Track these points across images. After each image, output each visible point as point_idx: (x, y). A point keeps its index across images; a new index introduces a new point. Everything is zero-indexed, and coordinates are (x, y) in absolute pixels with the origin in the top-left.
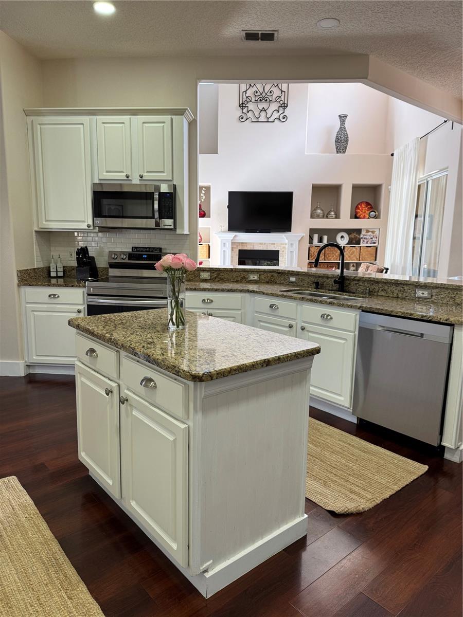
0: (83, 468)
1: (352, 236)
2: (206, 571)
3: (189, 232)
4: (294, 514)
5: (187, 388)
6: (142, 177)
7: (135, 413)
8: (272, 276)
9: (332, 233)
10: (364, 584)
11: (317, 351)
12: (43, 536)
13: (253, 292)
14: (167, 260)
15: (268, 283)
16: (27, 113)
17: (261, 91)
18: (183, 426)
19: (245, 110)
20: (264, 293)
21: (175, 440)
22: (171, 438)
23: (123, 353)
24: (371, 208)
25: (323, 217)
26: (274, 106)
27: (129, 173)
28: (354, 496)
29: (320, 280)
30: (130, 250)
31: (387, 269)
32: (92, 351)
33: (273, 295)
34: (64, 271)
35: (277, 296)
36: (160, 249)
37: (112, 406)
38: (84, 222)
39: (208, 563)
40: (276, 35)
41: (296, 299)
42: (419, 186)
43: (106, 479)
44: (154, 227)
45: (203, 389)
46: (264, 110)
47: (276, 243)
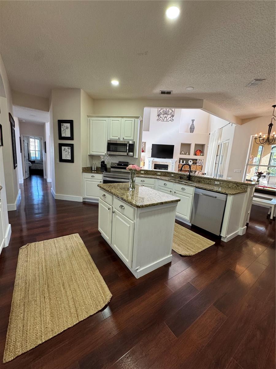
0: (99, 233)
1: (194, 161)
2: (137, 270)
3: (138, 157)
4: (168, 254)
5: (135, 209)
6: (123, 138)
7: (117, 216)
8: (166, 174)
9: (187, 160)
10: (190, 280)
11: (179, 200)
12: (86, 253)
13: (159, 179)
14: (130, 166)
15: (164, 176)
16: (88, 116)
17: (165, 110)
18: (133, 222)
19: (159, 117)
20: (162, 179)
21: (130, 226)
22: (129, 226)
23: (114, 197)
24: (201, 152)
25: (184, 154)
26: (169, 116)
27: (119, 137)
28: (188, 250)
29: (182, 176)
30: (118, 162)
31: (205, 174)
32: (104, 195)
33: (165, 180)
34: (97, 168)
35: (167, 181)
36: (128, 162)
37: (110, 214)
38: (104, 152)
39: (138, 267)
40: (171, 92)
41: (173, 182)
42: (219, 145)
43: (107, 237)
44: (126, 155)
45: (140, 211)
46: (166, 117)
47: (167, 162)
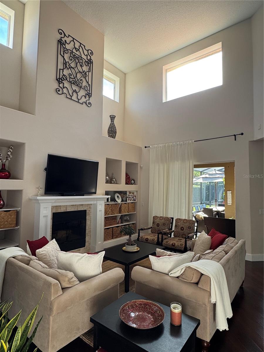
1: (122, 196)
24: (129, 177)
46: (76, 91)
47: (84, 204)
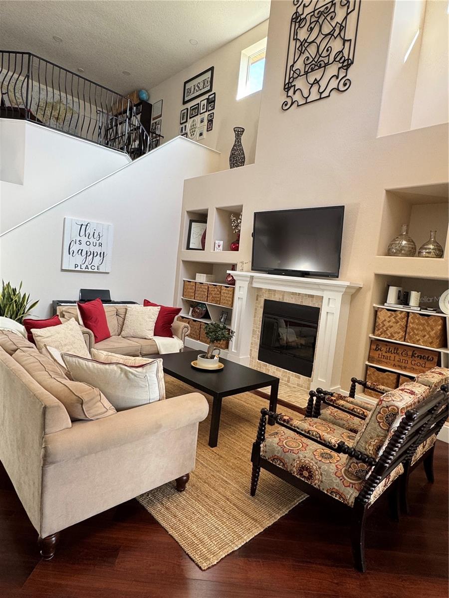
17: (314, 53)
19: (291, 93)
46: (316, 82)
47: (315, 294)
